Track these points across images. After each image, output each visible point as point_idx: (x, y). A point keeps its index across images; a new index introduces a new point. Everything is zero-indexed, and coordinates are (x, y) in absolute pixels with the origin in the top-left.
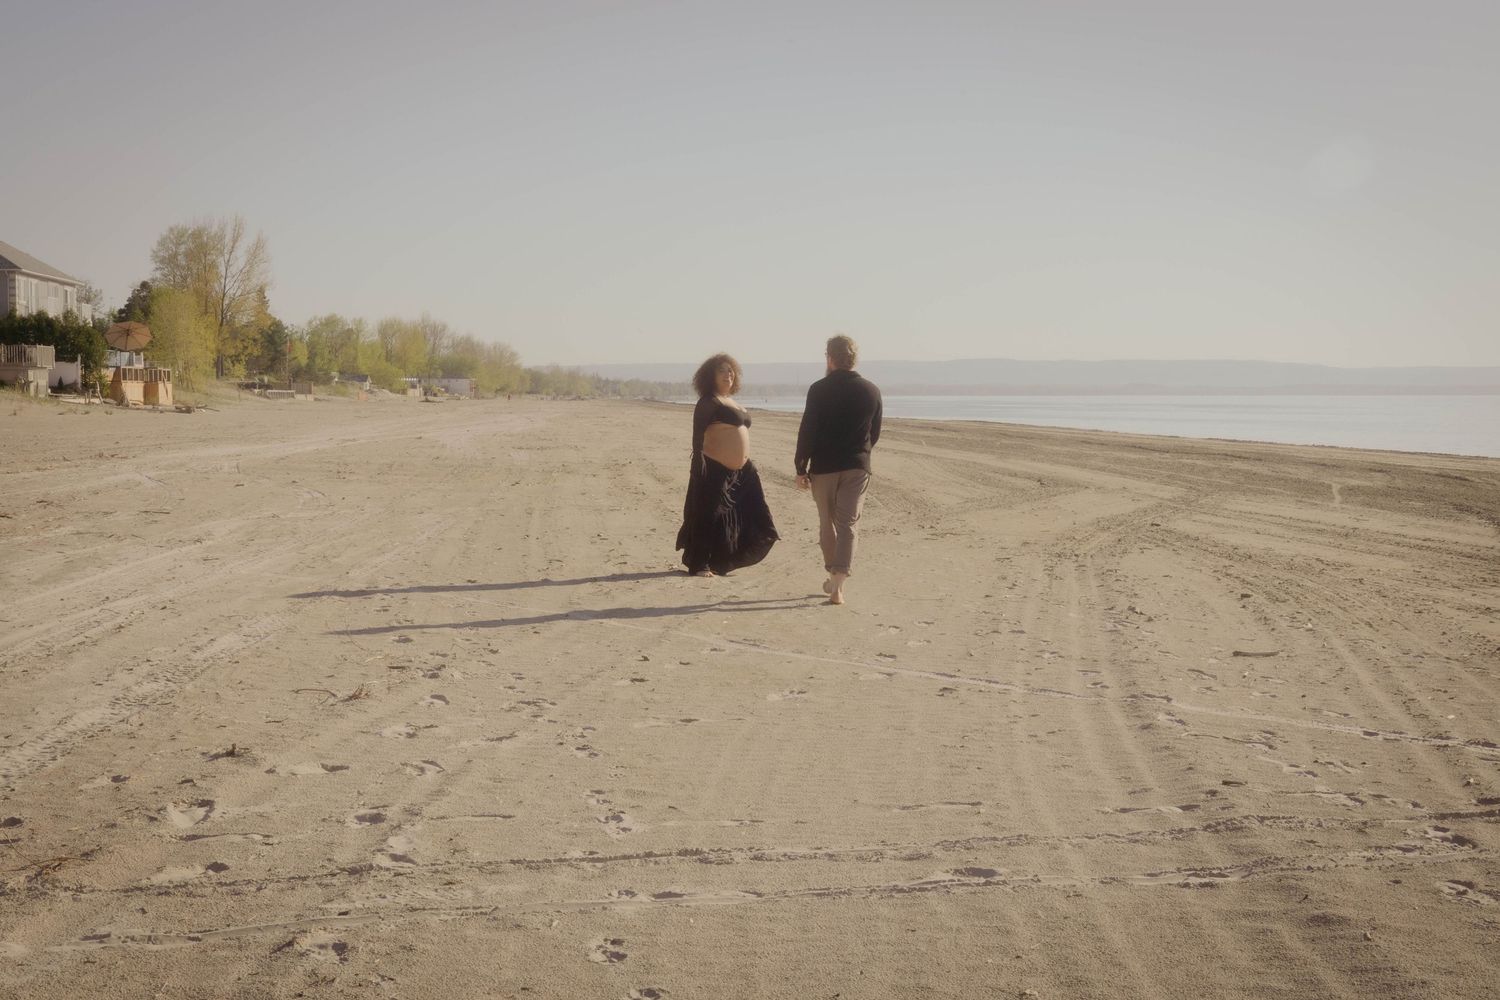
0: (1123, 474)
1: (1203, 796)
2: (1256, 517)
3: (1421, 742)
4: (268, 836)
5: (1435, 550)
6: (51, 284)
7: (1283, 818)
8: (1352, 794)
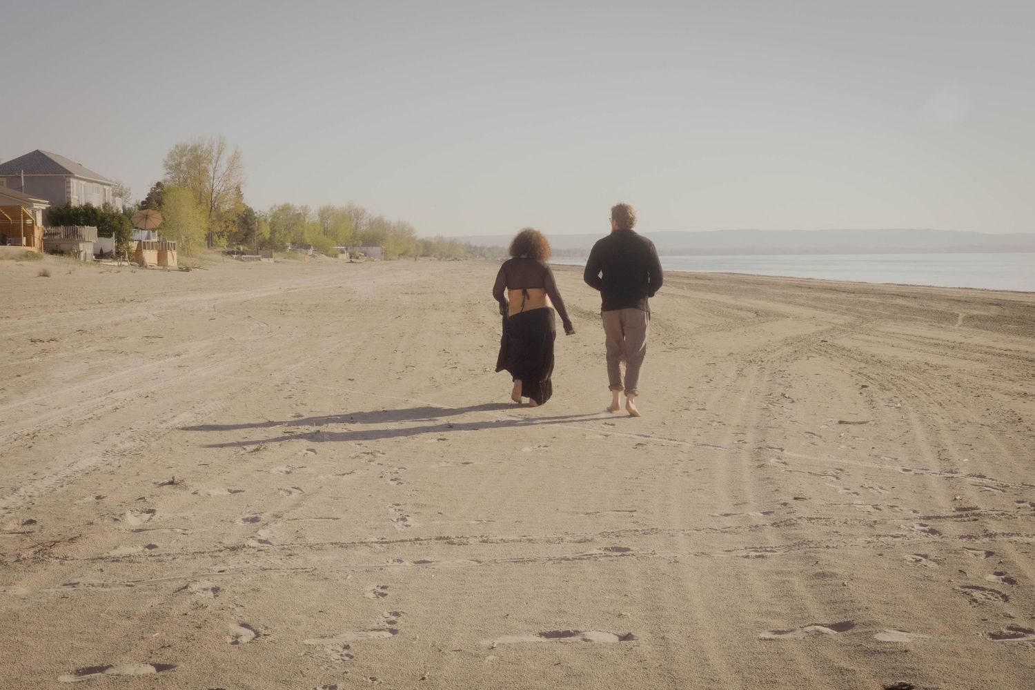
0: (815, 308)
1: (778, 506)
2: (896, 335)
3: (938, 475)
4: (186, 530)
5: (1009, 357)
6: (94, 184)
7: (824, 518)
8: (877, 505)
